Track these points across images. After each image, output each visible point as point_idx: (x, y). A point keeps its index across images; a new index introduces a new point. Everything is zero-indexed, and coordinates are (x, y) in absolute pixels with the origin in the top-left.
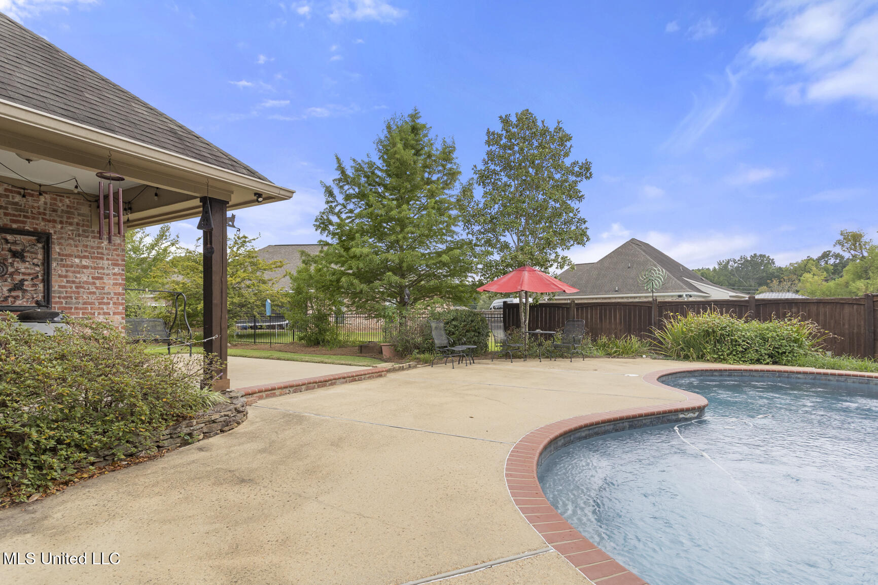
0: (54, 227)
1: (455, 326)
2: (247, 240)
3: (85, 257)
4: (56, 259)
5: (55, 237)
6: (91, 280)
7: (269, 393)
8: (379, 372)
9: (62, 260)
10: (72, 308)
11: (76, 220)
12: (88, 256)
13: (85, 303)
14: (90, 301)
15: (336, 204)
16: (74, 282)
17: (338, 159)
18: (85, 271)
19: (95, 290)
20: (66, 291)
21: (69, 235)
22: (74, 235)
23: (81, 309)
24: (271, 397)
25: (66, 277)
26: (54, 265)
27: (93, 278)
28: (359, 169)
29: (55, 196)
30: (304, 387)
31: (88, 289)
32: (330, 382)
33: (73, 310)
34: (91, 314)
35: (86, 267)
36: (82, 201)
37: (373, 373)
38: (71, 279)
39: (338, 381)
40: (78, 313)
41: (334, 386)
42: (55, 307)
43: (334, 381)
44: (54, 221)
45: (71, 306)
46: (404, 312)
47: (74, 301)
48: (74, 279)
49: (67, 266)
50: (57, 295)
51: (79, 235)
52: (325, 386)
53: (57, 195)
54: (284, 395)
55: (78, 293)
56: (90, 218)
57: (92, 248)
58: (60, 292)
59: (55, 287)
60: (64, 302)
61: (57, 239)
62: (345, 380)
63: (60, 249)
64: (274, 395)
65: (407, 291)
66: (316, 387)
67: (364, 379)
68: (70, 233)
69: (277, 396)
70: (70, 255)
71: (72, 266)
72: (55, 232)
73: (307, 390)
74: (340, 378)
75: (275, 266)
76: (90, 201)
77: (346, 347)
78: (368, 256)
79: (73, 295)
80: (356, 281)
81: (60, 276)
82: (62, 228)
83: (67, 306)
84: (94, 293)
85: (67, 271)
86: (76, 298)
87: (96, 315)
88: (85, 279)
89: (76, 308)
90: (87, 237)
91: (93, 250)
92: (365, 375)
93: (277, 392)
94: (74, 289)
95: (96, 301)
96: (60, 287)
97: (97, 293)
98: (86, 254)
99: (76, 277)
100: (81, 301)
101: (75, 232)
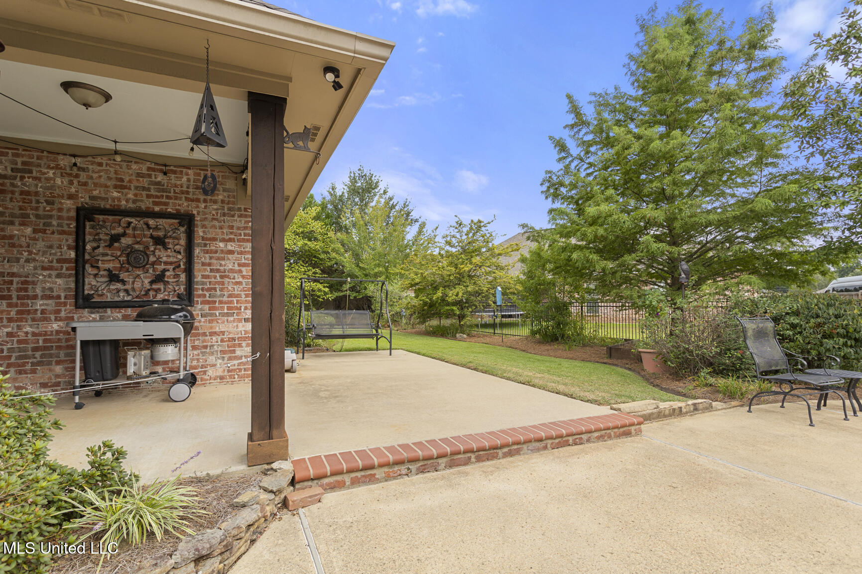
0: (198, 207)
1: (793, 326)
2: (482, 224)
3: (230, 240)
4: (199, 245)
5: (198, 219)
6: (237, 268)
7: (359, 474)
8: (622, 427)
9: (205, 245)
10: (215, 302)
11: (221, 197)
12: (234, 239)
13: (230, 296)
14: (236, 292)
15: (570, 159)
16: (218, 271)
17: (569, 97)
18: (230, 256)
19: (241, 280)
20: (210, 282)
21: (213, 215)
22: (219, 215)
23: (226, 303)
24: (364, 483)
25: (210, 264)
26: (197, 251)
27: (239, 265)
28: (602, 103)
29: (198, 171)
30: (443, 461)
31: (234, 278)
32: (506, 450)
33: (217, 305)
34: (237, 308)
35: (231, 252)
36: (227, 174)
37: (608, 429)
38: (215, 268)
39: (525, 447)
40: (223, 308)
41: (517, 457)
42: (198, 301)
43: (515, 447)
44: (198, 200)
45: (215, 299)
46: (678, 301)
47: (218, 293)
48: (218, 267)
49: (211, 252)
50: (200, 287)
51: (224, 215)
52: (494, 457)
53: (200, 170)
54: (395, 478)
55: (223, 283)
56: (235, 194)
57: (238, 228)
58: (203, 283)
59: (198, 277)
60: (208, 295)
61: (201, 221)
62: (542, 444)
63: (204, 232)
64: (372, 479)
65: (684, 266)
66: (473, 460)
67: (588, 441)
68: (214, 212)
69: (378, 481)
70: (215, 239)
71: (216, 252)
72: (198, 214)
73: (451, 467)
74: (530, 441)
75: (510, 250)
76: (236, 173)
77: (592, 347)
78: (611, 216)
79: (217, 286)
80: (594, 257)
81: (203, 264)
82: (206, 207)
83: (211, 299)
84: (240, 283)
85: (211, 258)
86: (221, 290)
87: (242, 310)
88: (231, 267)
89: (221, 302)
90: (233, 216)
91: (240, 231)
92: (590, 432)
93: (379, 473)
94: (219, 279)
95: (243, 293)
96: (204, 277)
97: (244, 283)
98: (232, 236)
99: (221, 265)
100: (225, 293)
101: (219, 211)
